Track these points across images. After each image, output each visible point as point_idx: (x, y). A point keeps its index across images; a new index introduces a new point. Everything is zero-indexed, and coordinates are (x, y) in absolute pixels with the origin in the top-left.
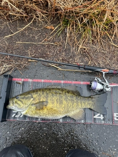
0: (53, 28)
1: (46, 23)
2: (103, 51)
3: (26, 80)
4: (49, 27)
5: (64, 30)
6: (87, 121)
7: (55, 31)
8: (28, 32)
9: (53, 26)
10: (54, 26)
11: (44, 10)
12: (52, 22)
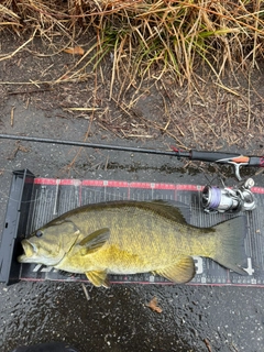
0: (82, 52)
1: (67, 40)
2: (199, 103)
3: (65, 182)
4: (72, 50)
5: (108, 56)
6: (214, 281)
7: (86, 60)
8: (22, 62)
9: (83, 48)
10: (86, 49)
11: (58, 9)
12: (81, 40)
